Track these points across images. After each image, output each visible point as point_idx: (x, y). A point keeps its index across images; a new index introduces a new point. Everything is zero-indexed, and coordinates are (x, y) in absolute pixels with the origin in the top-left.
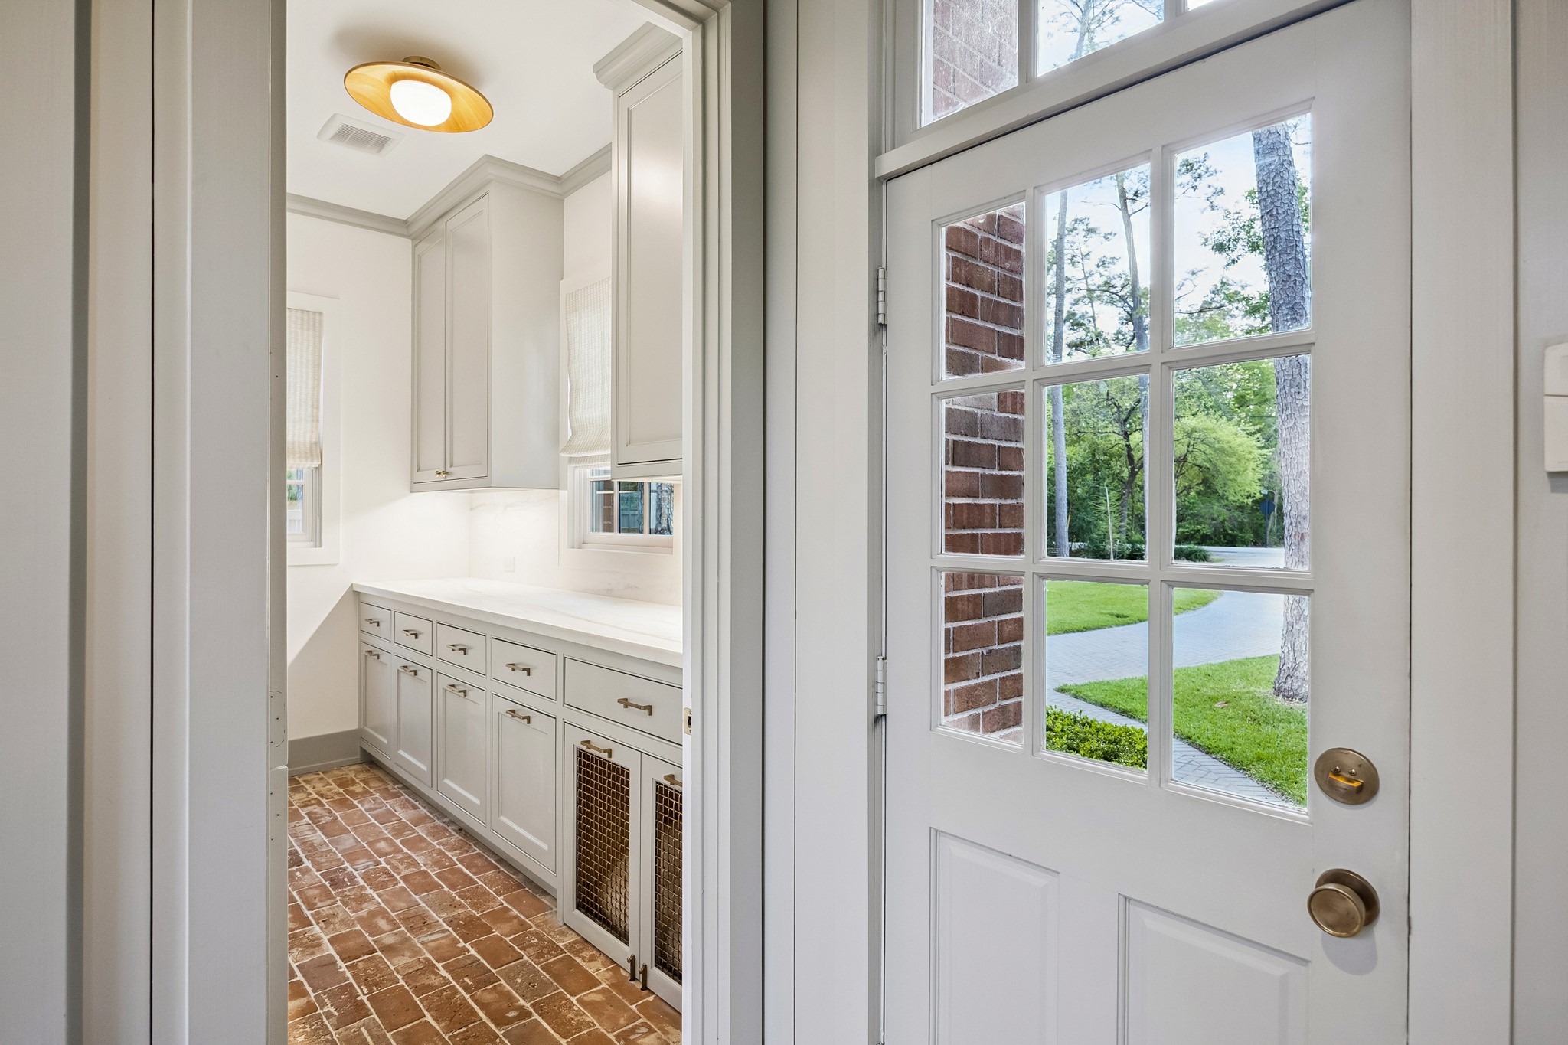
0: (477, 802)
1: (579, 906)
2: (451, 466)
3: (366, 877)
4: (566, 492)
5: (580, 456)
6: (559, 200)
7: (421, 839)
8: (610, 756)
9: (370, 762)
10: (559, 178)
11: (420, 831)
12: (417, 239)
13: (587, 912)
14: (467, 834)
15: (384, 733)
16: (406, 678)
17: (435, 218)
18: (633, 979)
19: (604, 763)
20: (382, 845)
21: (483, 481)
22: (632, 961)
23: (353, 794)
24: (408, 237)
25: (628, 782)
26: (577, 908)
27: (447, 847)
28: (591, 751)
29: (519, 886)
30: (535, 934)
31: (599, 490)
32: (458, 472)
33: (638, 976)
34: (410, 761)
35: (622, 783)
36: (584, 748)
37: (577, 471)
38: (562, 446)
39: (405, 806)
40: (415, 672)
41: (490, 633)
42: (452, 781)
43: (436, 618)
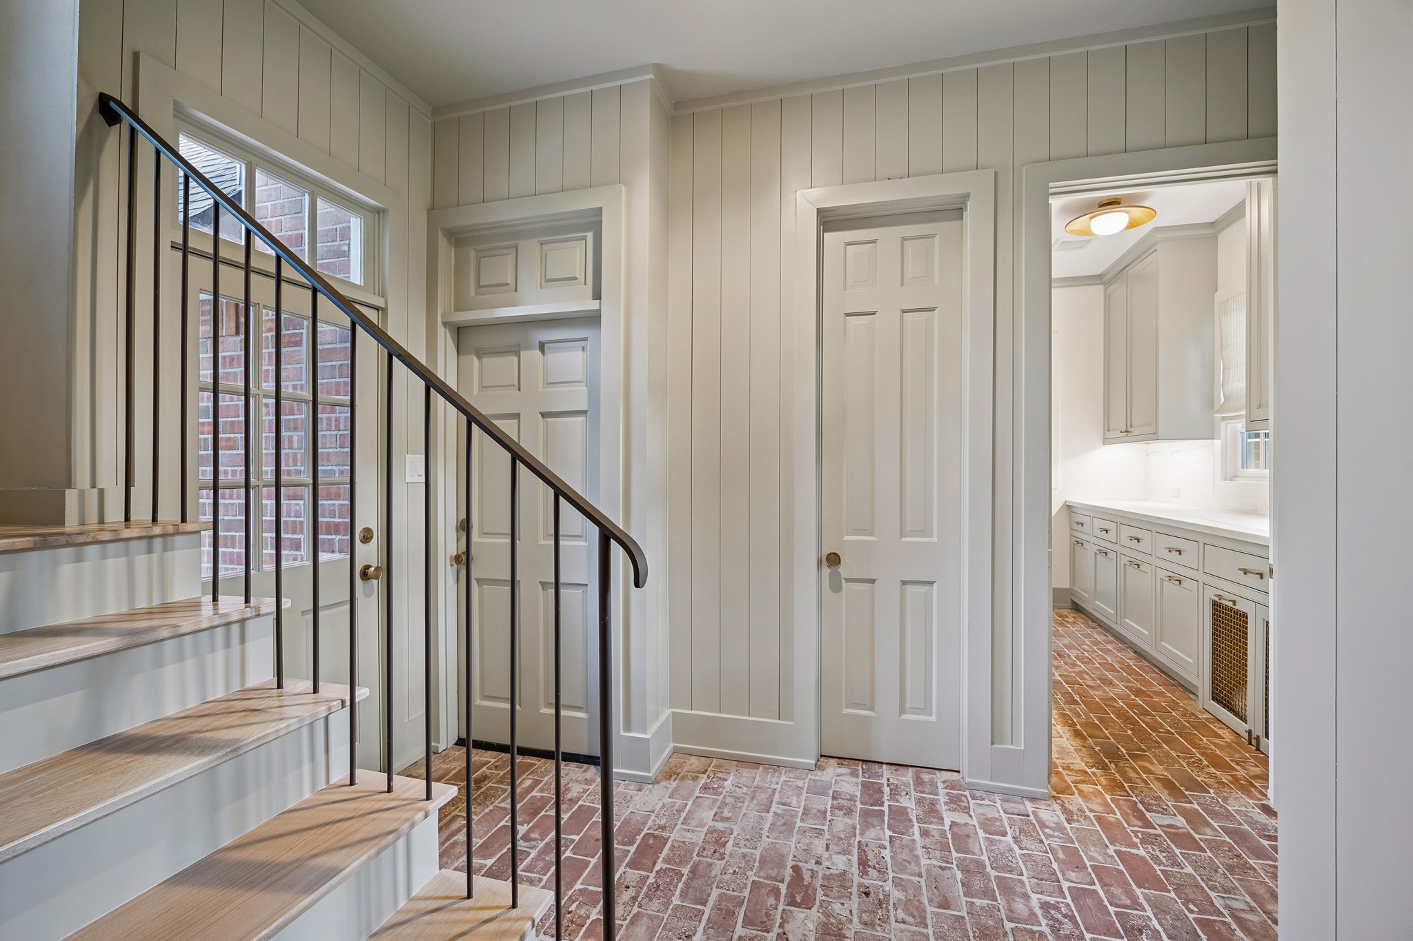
0: (1147, 633)
1: (1213, 699)
2: (1131, 427)
3: (1077, 657)
4: (1220, 441)
5: (1230, 415)
6: (1214, 238)
7: (1110, 650)
8: (1235, 605)
9: (1077, 608)
10: (1212, 223)
11: (1109, 646)
12: (1107, 284)
13: (1219, 702)
14: (1140, 654)
15: (1087, 592)
16: (1100, 558)
17: (1118, 271)
18: (1250, 743)
19: (1231, 610)
20: (1086, 647)
21: (1154, 436)
22: (1250, 732)
23: (1067, 622)
24: (1102, 284)
25: (1247, 622)
26: (1213, 700)
27: (1129, 658)
28: (1223, 602)
29: (1174, 685)
30: (1181, 707)
31: (1250, 438)
32: (1136, 431)
33: (1254, 742)
34: (1102, 608)
35: (1243, 622)
36: (1217, 599)
37: (1229, 426)
38: (1216, 408)
39: (1099, 633)
40: (1106, 554)
41: (1155, 529)
42: (1130, 620)
43: (1119, 520)
